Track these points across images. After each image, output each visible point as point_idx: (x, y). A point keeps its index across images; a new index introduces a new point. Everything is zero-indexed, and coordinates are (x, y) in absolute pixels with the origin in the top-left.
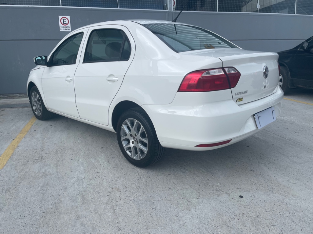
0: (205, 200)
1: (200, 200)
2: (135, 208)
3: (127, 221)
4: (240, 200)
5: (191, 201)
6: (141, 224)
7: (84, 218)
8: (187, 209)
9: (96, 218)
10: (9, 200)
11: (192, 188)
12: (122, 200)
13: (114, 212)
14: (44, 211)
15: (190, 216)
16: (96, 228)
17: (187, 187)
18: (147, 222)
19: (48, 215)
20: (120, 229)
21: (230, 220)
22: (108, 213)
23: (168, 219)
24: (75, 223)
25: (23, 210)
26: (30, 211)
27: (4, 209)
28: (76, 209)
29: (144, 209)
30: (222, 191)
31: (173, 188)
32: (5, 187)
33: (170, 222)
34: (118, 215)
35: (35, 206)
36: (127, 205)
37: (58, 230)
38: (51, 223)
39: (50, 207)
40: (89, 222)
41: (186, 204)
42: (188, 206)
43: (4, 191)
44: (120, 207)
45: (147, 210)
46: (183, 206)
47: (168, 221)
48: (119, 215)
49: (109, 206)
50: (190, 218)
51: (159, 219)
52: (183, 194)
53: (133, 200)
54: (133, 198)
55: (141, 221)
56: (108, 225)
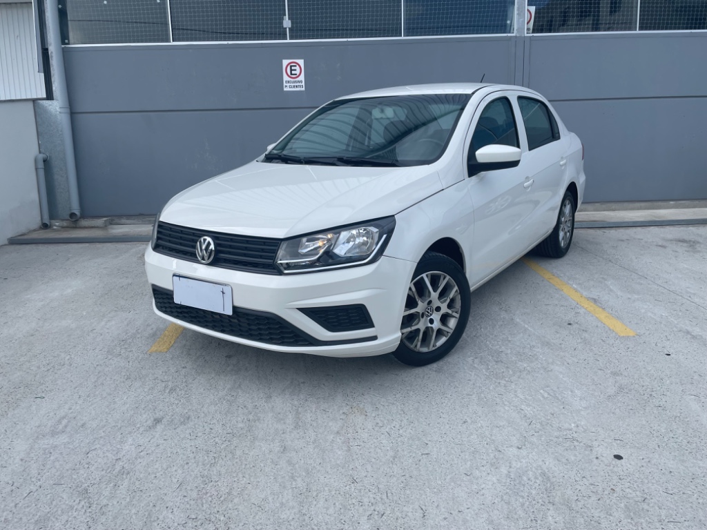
0: (534, 453)
1: (524, 452)
2: (388, 448)
3: (370, 469)
5: (503, 451)
6: (395, 479)
7: (295, 453)
8: (492, 465)
9: (315, 455)
11: (511, 426)
12: (366, 430)
13: (349, 450)
14: (230, 431)
15: (494, 479)
16: (313, 472)
17: (501, 424)
18: (407, 475)
19: (235, 439)
20: (354, 481)
21: (580, 498)
22: (337, 451)
23: (449, 477)
24: (279, 458)
25: (194, 425)
26: (206, 427)
28: (282, 436)
29: (405, 453)
30: (577, 441)
31: (472, 422)
33: (452, 484)
34: (355, 457)
35: (215, 421)
36: (375, 441)
37: (248, 466)
38: (238, 453)
39: (240, 425)
40: (303, 461)
41: (492, 455)
42: (495, 460)
43: (168, 391)
44: (361, 443)
45: (411, 454)
46: (484, 458)
47: (447, 480)
48: (357, 456)
49: (341, 437)
50: (495, 481)
51: (432, 475)
52: (489, 436)
53: (386, 434)
54: (387, 430)
55: (395, 473)
56: (335, 470)
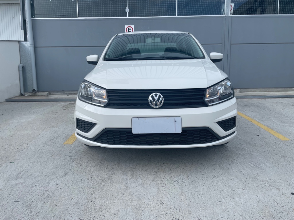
0: (251, 192)
1: (246, 191)
2: (178, 188)
3: (170, 198)
4: (291, 196)
5: (235, 190)
6: (183, 203)
7: (132, 189)
8: (231, 197)
9: (142, 190)
10: (74, 167)
11: (238, 179)
12: (166, 180)
13: (159, 188)
14: (100, 179)
15: (233, 204)
16: (142, 198)
17: (233, 178)
18: (189, 201)
19: (103, 182)
20: (162, 203)
21: (278, 213)
22: (153, 189)
23: (210, 202)
24: (124, 191)
25: (84, 176)
26: (89, 177)
27: (70, 173)
28: (126, 181)
29: (187, 190)
30: (271, 186)
31: (218, 177)
32: (73, 157)
33: (212, 206)
35: (93, 174)
36: (171, 184)
37: (109, 195)
38: (105, 189)
39: (106, 176)
40: (136, 193)
41: (230, 192)
42: (232, 195)
43: (71, 161)
44: (165, 186)
45: (190, 191)
46: (226, 193)
47: (209, 204)
48: (163, 192)
49: (154, 183)
50: (234, 205)
51: (201, 201)
52: (227, 183)
53: (176, 181)
54: (177, 179)
55: (182, 200)
56: (153, 198)
